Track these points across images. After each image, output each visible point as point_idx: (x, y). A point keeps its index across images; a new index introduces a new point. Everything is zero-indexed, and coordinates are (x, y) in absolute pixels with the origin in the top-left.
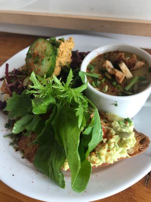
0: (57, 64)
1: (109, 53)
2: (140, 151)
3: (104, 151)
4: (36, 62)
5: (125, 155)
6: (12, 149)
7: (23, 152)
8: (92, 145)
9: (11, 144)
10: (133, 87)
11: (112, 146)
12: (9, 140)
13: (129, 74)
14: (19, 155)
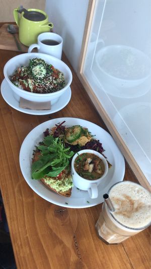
0: (77, 141)
1: (98, 157)
2: (63, 195)
3: (52, 181)
4: (71, 133)
5: (57, 190)
6: (32, 152)
7: (34, 157)
8: (51, 173)
9: (34, 151)
10: (85, 175)
11: (57, 182)
12: (35, 149)
13: (91, 170)
14: (32, 157)
